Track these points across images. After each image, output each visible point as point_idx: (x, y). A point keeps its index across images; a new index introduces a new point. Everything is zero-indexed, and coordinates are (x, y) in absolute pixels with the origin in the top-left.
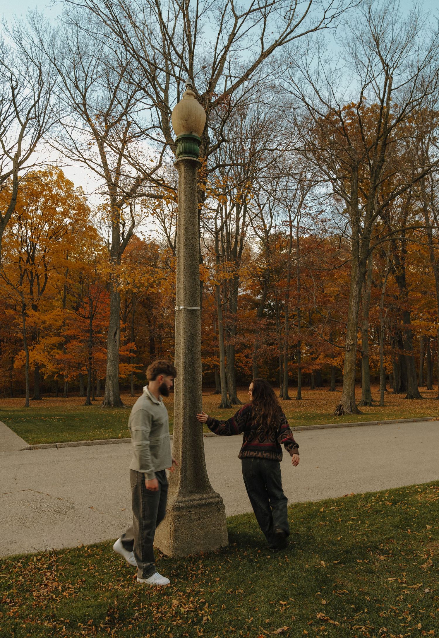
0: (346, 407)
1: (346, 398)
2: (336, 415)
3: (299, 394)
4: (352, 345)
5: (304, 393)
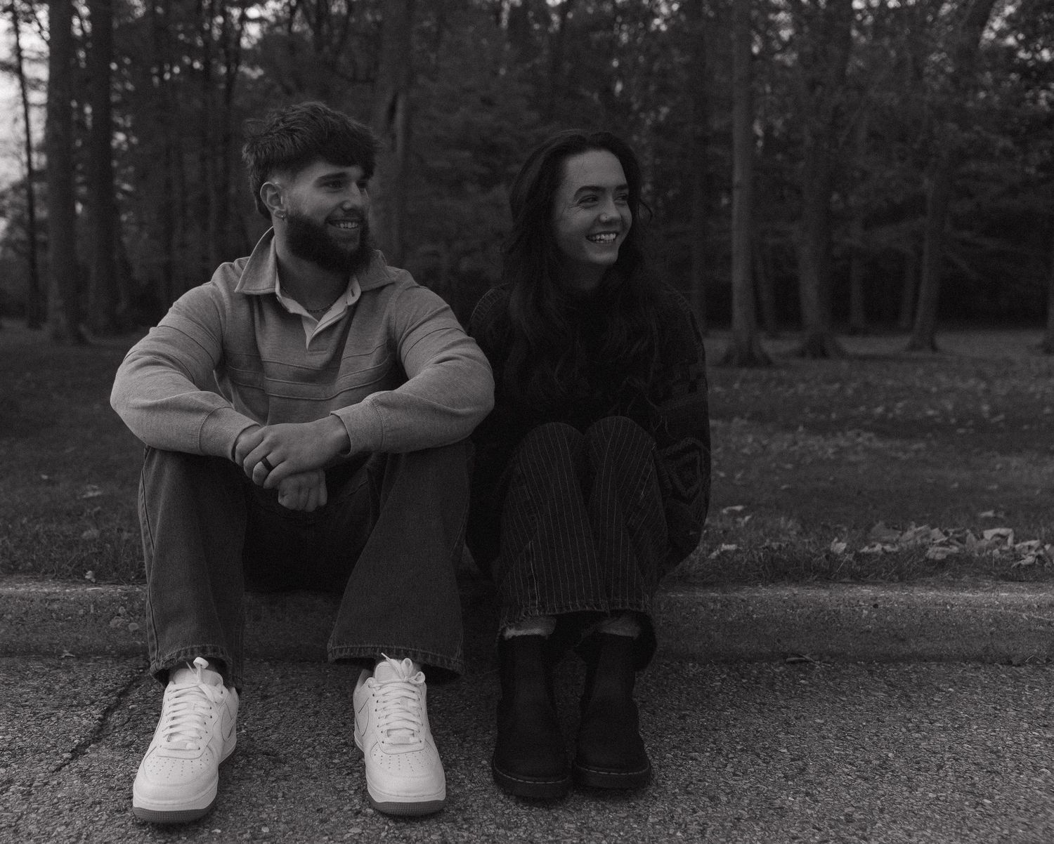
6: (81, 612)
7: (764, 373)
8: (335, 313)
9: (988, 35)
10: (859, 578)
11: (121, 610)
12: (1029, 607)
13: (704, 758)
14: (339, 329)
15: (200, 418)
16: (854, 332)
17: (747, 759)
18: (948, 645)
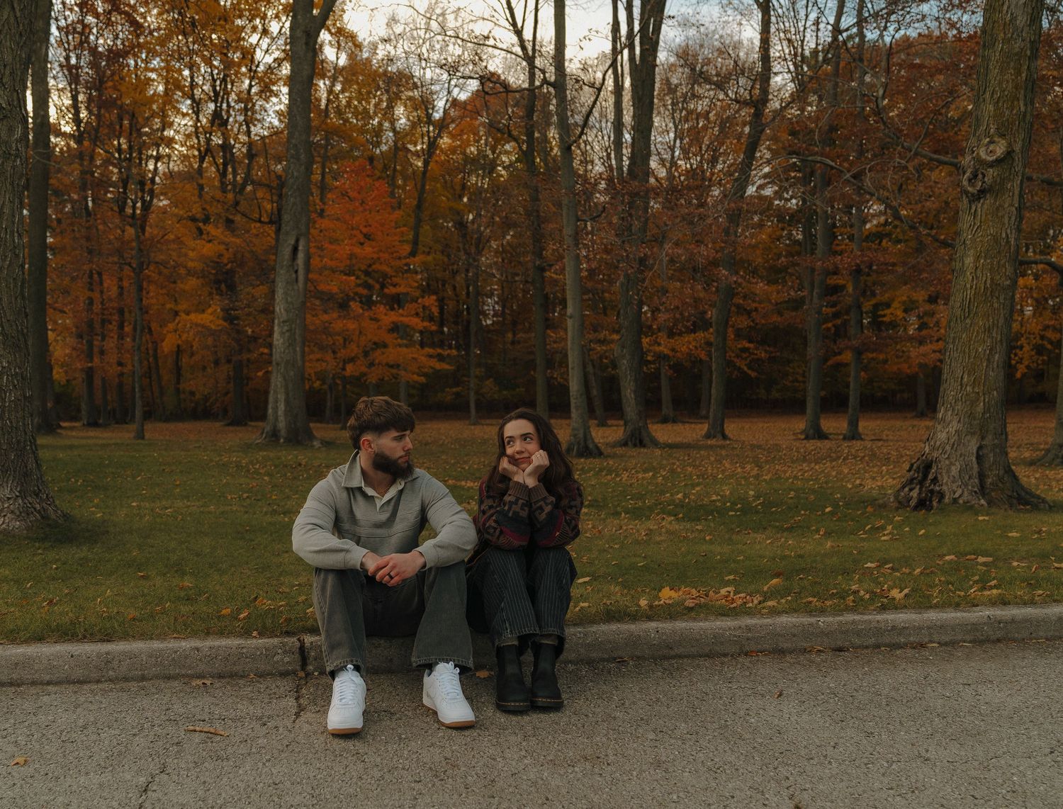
0: (955, 470)
1: (954, 427)
2: (902, 504)
3: (854, 424)
4: (999, 161)
5: (866, 425)
6: (259, 653)
7: (597, 461)
8: (392, 492)
9: (751, 190)
10: (650, 618)
11: (280, 651)
12: (730, 629)
13: (581, 702)
14: (393, 501)
15: (343, 553)
16: (665, 421)
17: (599, 702)
18: (692, 649)
